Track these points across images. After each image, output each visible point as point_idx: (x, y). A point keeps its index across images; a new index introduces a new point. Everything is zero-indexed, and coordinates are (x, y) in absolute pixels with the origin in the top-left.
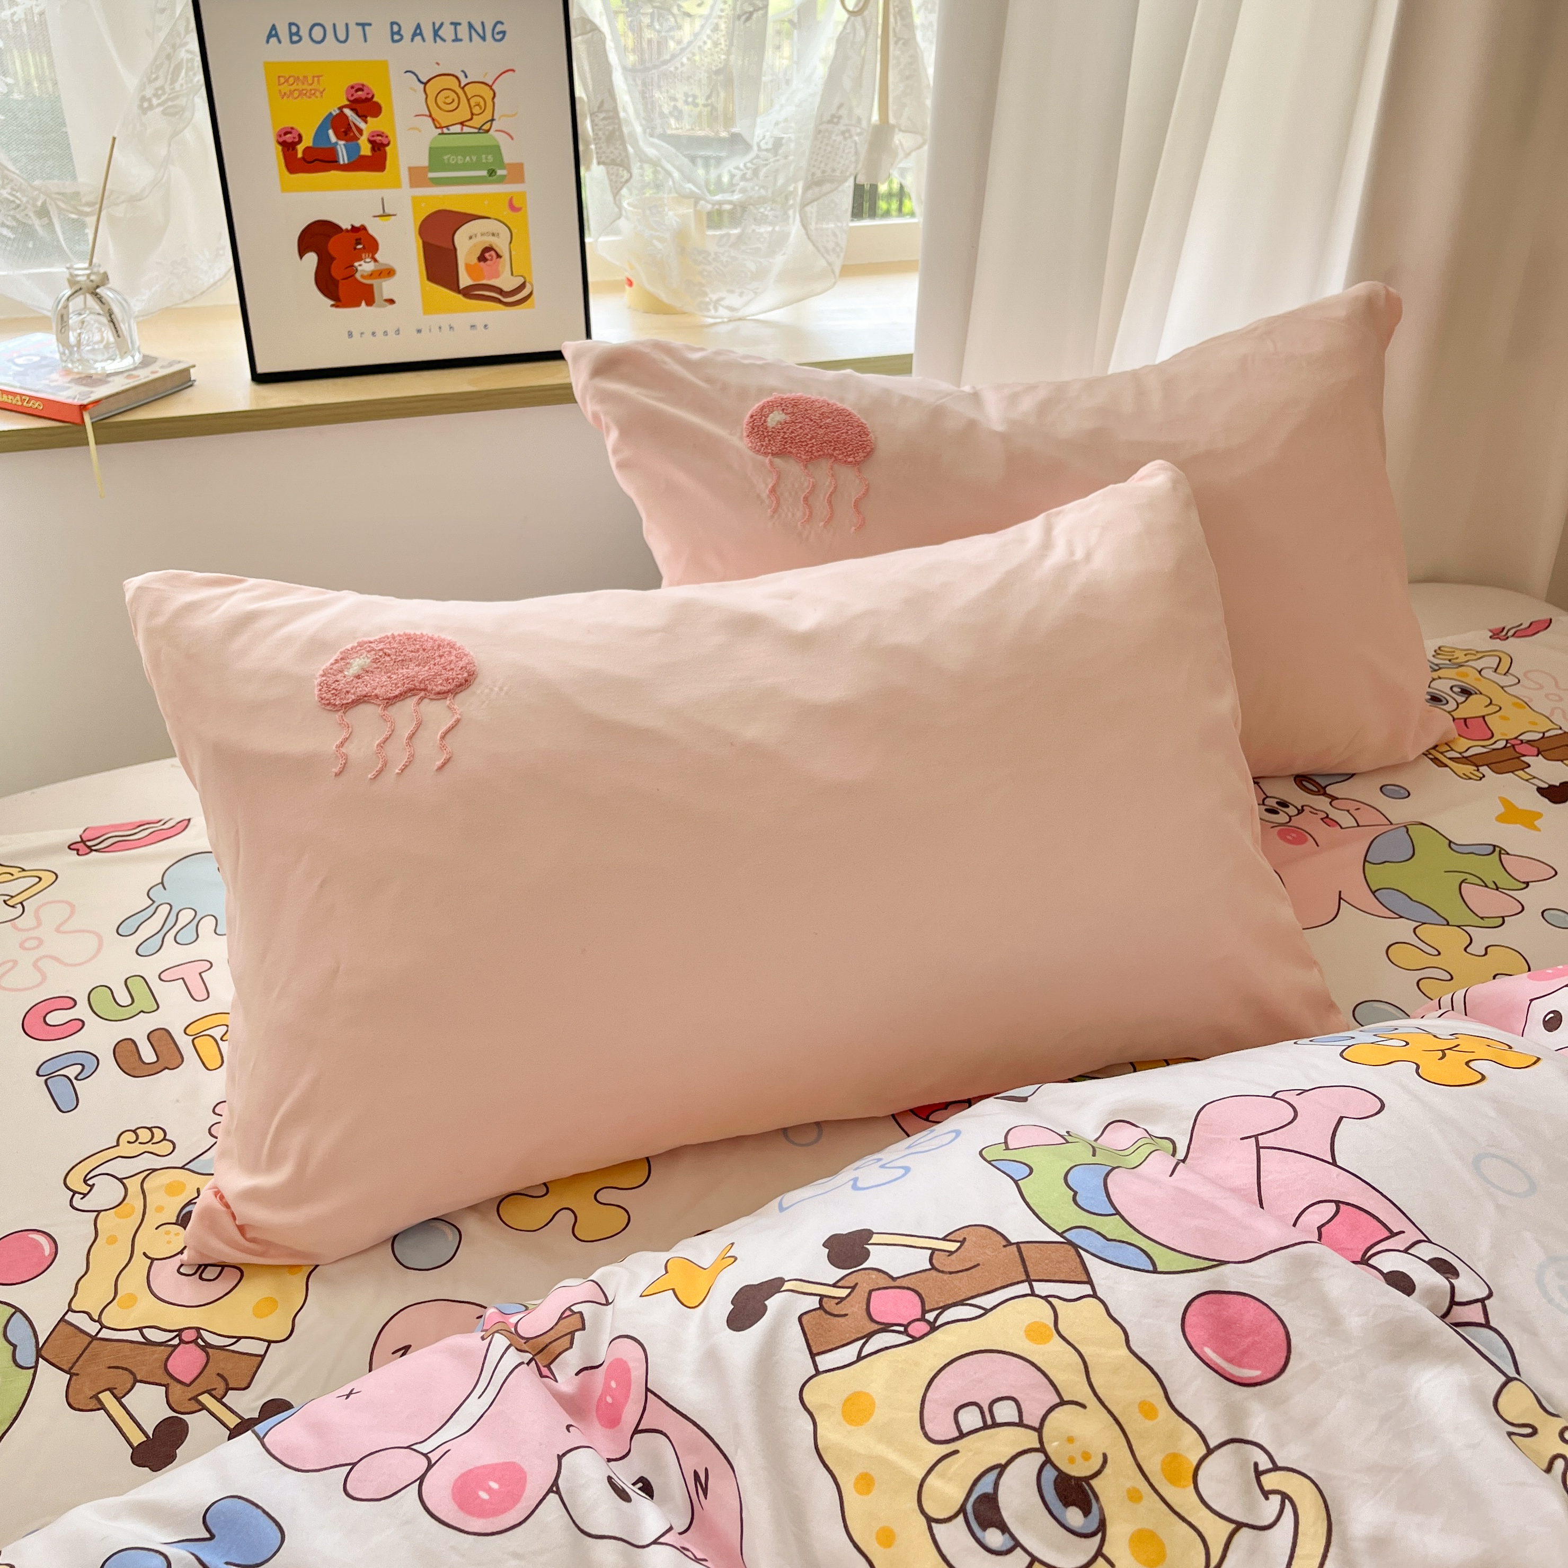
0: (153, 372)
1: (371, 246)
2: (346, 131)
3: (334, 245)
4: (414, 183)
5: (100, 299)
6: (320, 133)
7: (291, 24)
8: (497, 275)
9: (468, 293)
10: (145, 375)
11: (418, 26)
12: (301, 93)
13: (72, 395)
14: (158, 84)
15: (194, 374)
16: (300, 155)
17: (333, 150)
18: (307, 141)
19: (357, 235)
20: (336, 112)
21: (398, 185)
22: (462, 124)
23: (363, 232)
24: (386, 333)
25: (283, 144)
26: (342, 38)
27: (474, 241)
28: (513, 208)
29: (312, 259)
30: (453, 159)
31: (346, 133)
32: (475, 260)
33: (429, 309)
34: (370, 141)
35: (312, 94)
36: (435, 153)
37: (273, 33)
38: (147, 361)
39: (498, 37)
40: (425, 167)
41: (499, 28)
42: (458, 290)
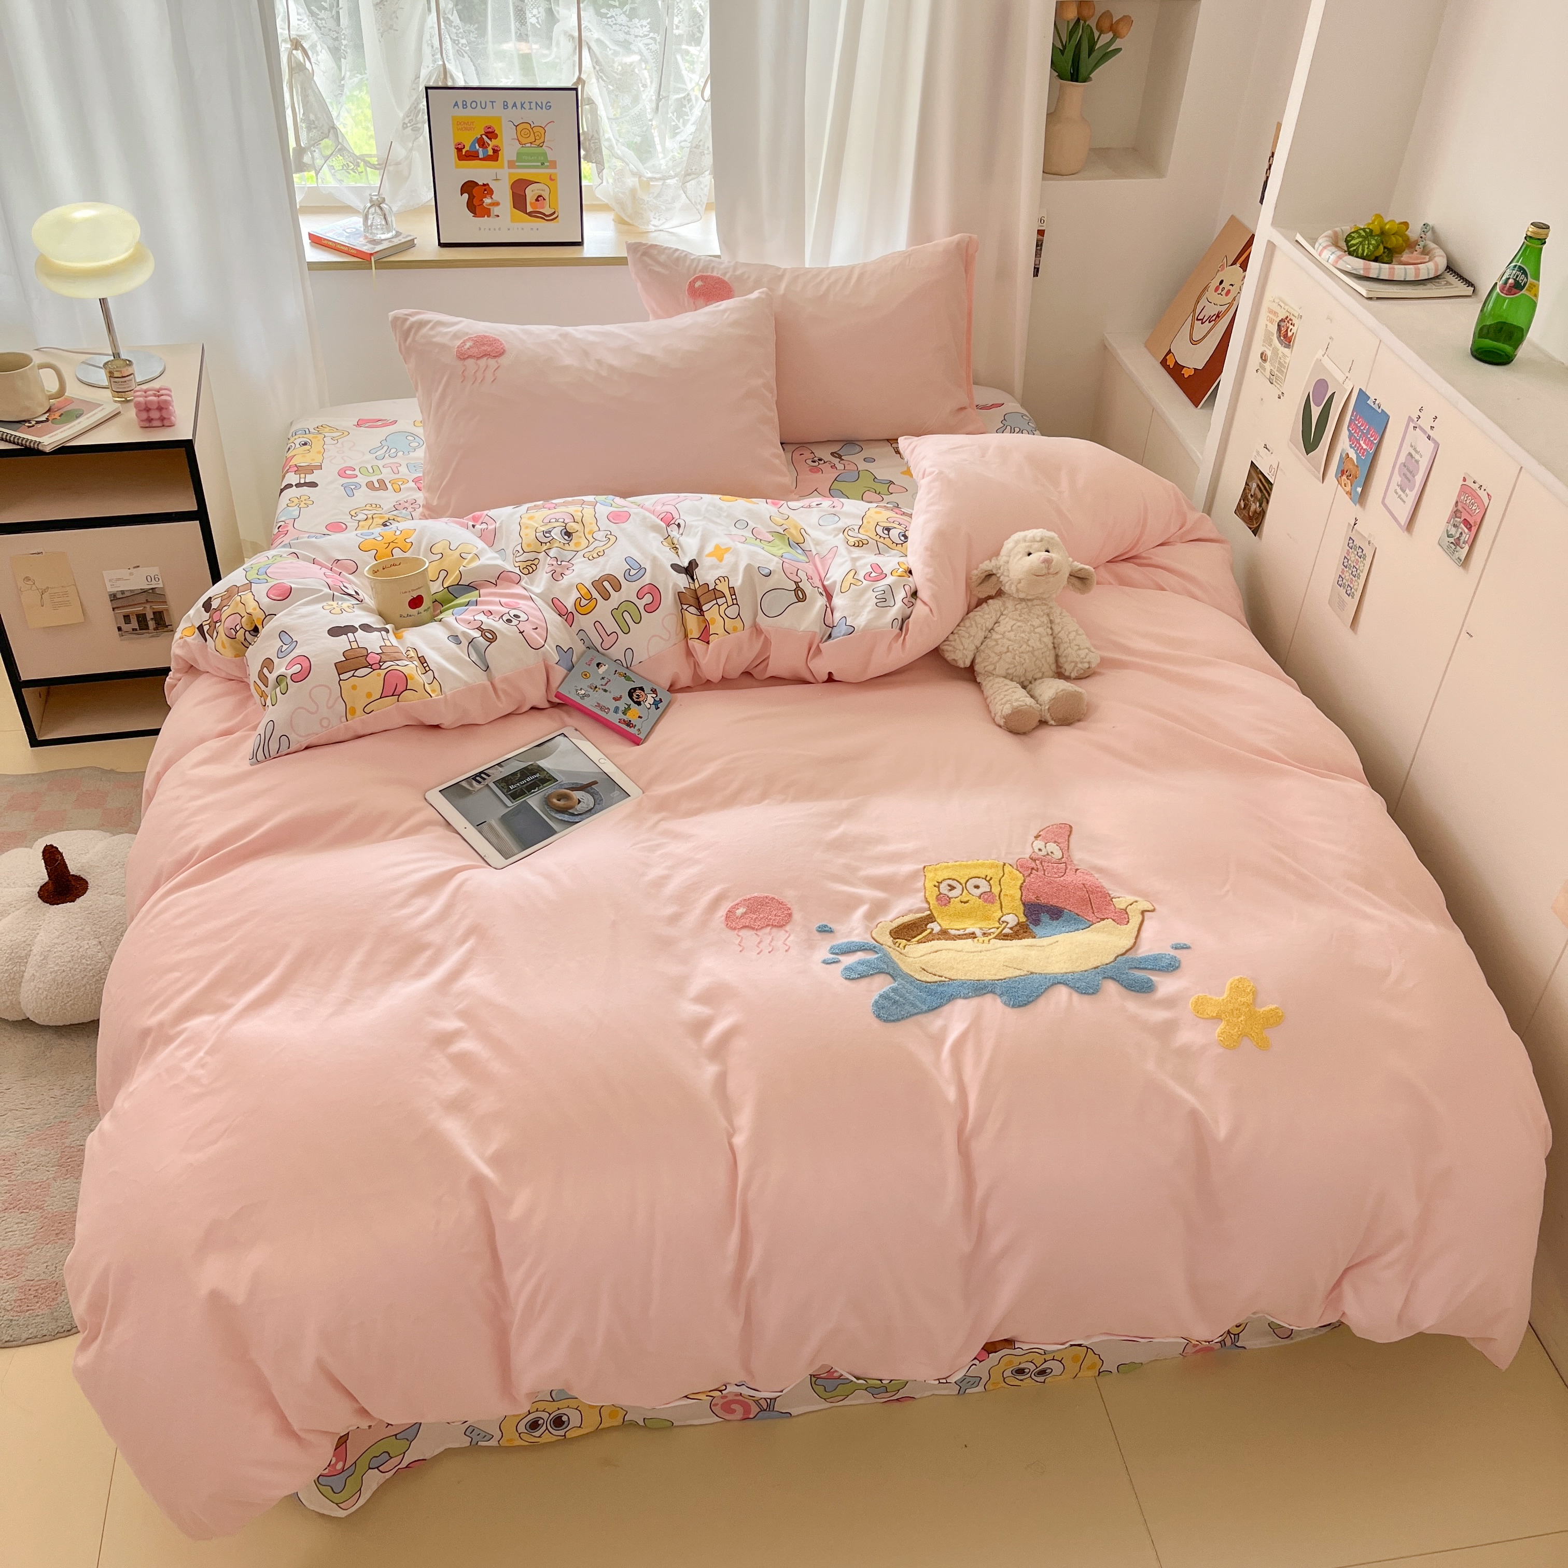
0: (400, 240)
1: (491, 192)
2: (483, 144)
3: (474, 192)
4: (509, 168)
5: (381, 208)
6: (473, 144)
7: (463, 101)
8: (543, 208)
9: (530, 214)
10: (396, 241)
11: (515, 103)
12: (466, 129)
13: (367, 248)
14: (410, 118)
15: (416, 241)
16: (464, 153)
17: (477, 152)
18: (467, 148)
19: (485, 187)
20: (479, 136)
21: (502, 167)
22: (531, 143)
23: (487, 186)
24: (495, 229)
25: (457, 149)
26: (483, 106)
27: (534, 192)
28: (551, 179)
29: (466, 196)
30: (526, 158)
31: (483, 145)
32: (534, 201)
33: (512, 221)
34: (493, 149)
35: (470, 129)
36: (519, 154)
37: (456, 104)
38: (398, 234)
39: (548, 108)
40: (514, 161)
41: (548, 104)
42: (527, 214)
